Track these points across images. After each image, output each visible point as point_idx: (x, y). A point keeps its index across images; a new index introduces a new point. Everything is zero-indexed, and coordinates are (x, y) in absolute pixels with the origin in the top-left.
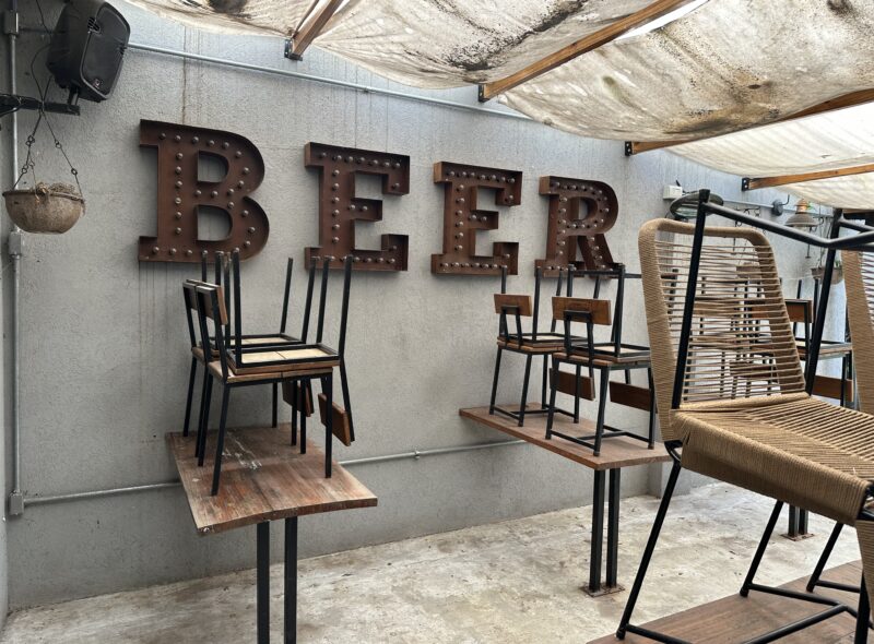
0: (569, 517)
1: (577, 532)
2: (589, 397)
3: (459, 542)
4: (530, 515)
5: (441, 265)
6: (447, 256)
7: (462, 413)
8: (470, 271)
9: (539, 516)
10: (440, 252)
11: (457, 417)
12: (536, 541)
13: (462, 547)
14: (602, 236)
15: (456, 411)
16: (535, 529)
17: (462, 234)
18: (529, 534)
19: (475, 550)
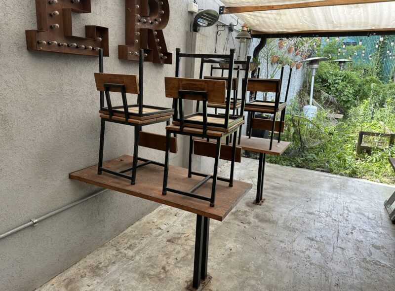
0: (149, 223)
1: (160, 235)
2: (174, 151)
3: (82, 277)
4: (124, 230)
5: (38, 43)
6: (43, 34)
7: (71, 177)
8: (67, 50)
9: (130, 229)
10: (35, 28)
11: (68, 180)
12: (138, 253)
13: (86, 281)
14: (161, 31)
15: (66, 176)
16: (132, 241)
17: (57, 12)
18: (130, 247)
19: (98, 280)
